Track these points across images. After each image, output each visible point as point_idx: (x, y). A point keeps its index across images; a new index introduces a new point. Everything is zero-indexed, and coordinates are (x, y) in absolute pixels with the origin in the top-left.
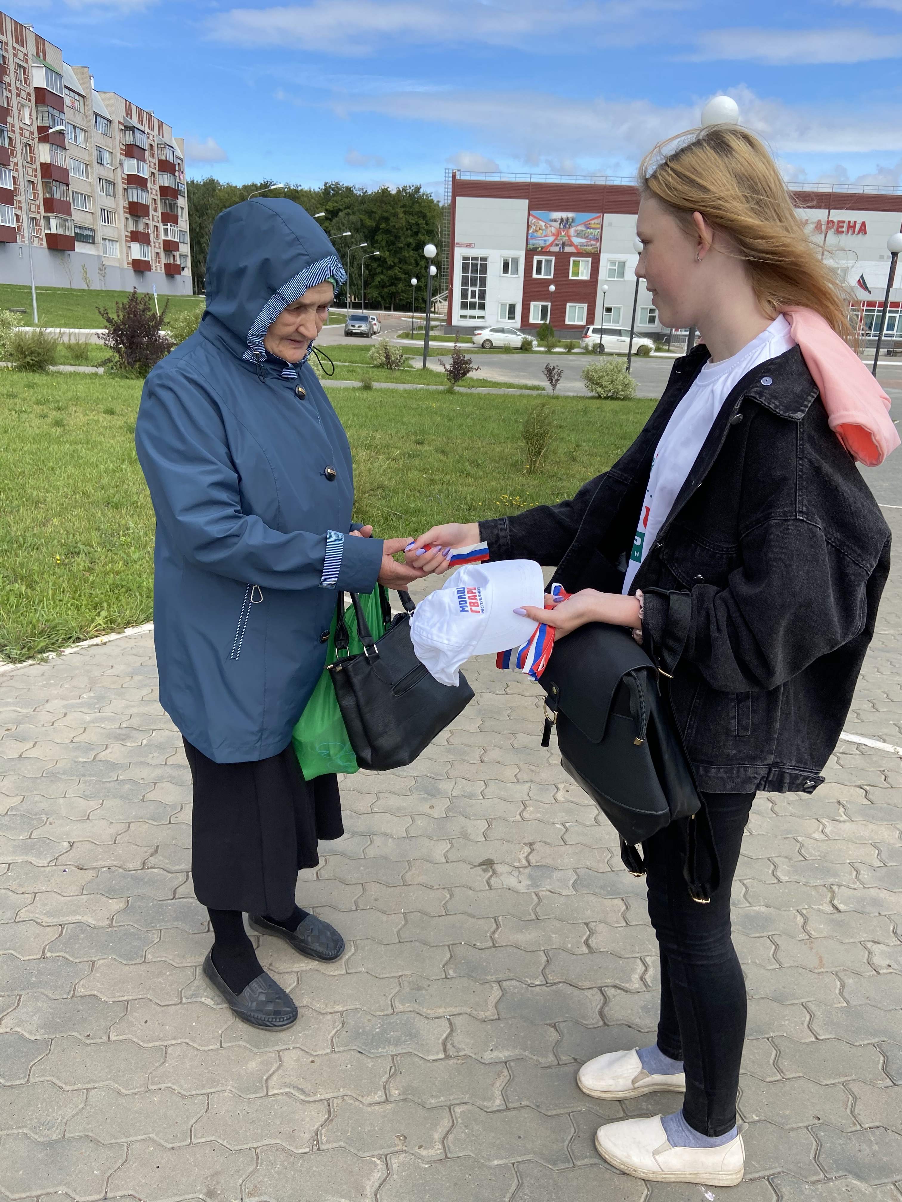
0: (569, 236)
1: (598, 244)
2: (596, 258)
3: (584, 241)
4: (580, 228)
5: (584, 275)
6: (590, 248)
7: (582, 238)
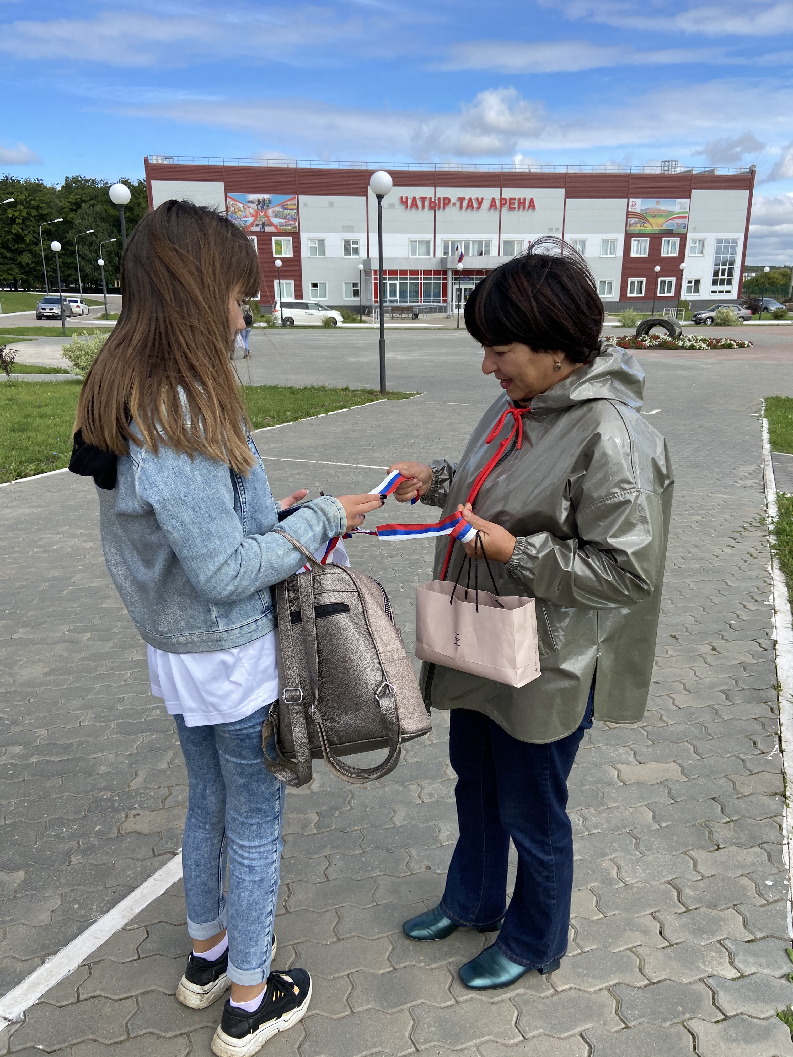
0: (267, 217)
1: (297, 224)
2: (296, 237)
3: (283, 221)
4: (277, 209)
5: (288, 253)
6: (289, 228)
7: (280, 218)
